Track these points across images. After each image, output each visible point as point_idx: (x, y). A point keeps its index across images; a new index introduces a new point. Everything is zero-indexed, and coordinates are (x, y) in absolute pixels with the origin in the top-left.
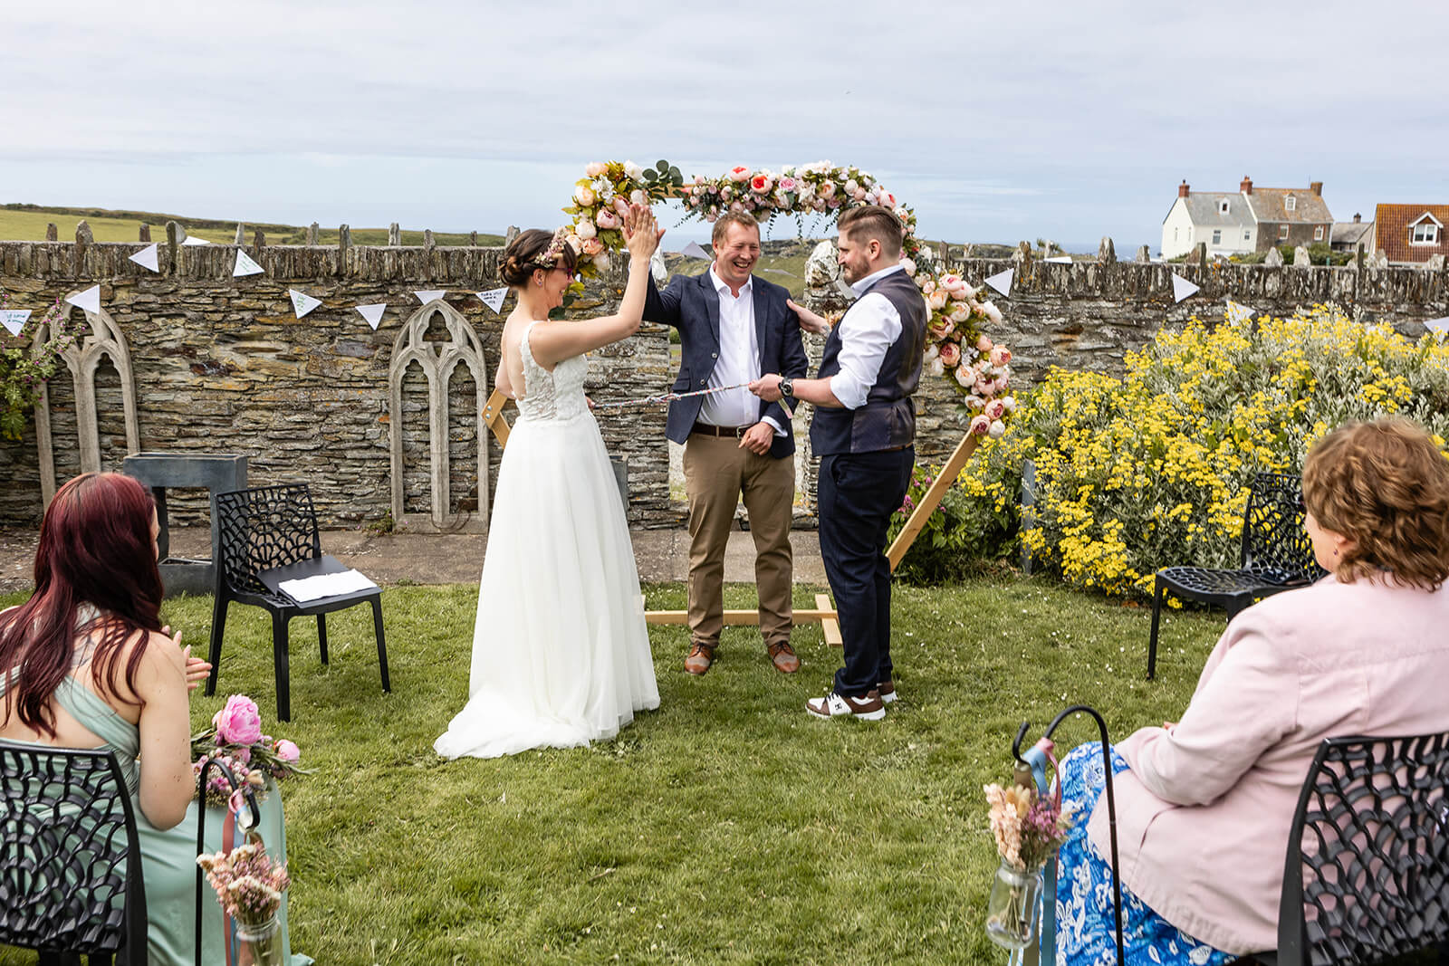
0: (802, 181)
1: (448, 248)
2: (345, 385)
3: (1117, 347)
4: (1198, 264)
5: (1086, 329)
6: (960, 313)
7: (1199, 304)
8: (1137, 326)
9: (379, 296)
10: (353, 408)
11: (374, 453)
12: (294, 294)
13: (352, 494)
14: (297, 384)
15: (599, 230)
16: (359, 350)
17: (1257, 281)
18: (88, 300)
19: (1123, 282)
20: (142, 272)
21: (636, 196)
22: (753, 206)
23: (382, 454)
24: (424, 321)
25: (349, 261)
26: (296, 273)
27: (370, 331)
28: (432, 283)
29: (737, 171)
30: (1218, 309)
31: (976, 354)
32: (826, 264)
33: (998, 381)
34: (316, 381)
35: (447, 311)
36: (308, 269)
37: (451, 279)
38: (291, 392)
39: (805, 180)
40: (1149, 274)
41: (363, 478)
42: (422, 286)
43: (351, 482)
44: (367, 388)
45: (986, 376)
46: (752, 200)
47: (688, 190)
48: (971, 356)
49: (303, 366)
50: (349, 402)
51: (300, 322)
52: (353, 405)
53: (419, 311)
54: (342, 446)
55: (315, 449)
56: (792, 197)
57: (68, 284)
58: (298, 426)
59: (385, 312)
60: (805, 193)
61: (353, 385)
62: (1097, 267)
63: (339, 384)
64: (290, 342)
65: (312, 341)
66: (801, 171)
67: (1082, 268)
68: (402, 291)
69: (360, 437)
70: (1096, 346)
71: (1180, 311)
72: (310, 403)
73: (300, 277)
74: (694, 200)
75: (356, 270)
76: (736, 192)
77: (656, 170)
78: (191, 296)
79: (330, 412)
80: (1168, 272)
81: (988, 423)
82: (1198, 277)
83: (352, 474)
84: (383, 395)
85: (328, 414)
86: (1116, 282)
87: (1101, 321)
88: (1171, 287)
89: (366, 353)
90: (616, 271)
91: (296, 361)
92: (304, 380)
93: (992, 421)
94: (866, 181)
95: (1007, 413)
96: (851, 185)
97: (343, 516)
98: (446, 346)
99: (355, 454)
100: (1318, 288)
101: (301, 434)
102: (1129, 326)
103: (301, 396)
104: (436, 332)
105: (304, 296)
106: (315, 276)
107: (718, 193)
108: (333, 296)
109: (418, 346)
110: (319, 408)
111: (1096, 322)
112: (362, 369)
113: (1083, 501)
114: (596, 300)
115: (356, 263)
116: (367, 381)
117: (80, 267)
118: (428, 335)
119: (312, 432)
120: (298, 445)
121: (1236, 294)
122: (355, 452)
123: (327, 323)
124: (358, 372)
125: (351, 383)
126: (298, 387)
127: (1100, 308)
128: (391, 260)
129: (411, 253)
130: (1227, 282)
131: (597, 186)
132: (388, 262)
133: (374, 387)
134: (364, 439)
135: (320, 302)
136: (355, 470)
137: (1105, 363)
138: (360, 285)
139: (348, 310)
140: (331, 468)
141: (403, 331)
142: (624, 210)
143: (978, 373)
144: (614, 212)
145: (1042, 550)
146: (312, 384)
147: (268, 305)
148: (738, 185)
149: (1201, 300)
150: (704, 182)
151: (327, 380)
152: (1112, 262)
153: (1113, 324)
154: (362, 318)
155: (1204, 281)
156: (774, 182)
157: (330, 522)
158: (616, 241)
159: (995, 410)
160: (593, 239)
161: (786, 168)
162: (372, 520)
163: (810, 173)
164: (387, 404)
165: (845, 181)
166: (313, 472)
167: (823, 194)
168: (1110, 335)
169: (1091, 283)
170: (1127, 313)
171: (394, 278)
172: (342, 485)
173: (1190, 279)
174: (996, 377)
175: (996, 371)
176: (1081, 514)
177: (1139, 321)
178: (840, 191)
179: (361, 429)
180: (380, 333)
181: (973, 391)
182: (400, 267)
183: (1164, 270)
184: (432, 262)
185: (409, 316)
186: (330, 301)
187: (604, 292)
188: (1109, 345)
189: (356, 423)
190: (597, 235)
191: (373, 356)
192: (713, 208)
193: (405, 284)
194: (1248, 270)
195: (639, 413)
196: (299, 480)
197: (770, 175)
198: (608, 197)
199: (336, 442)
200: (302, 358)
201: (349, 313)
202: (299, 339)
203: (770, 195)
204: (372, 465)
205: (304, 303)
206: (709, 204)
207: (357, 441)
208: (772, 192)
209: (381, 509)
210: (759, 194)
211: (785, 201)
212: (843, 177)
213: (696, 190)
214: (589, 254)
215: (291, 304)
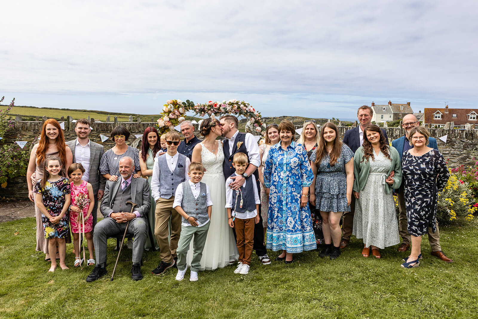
1: (144, 123)
12: (101, 136)
15: (170, 119)
21: (180, 109)
22: (214, 112)
24: (137, 143)
28: (139, 132)
29: (209, 102)
36: (105, 129)
39: (229, 105)
42: (137, 133)
46: (214, 110)
47: (196, 108)
53: (136, 140)
56: (225, 109)
60: (229, 108)
66: (228, 102)
73: (103, 131)
74: (197, 110)
76: (209, 108)
77: (186, 102)
78: (73, 136)
94: (246, 105)
96: (242, 106)
100: (390, 134)
105: (104, 136)
106: (107, 131)
107: (204, 108)
123: (110, 144)
129: (134, 124)
131: (169, 107)
141: (131, 145)
142: (177, 113)
144: (174, 114)
147: (94, 138)
148: (210, 106)
150: (200, 105)
156: (220, 105)
158: (175, 122)
160: (168, 122)
161: (224, 101)
163: (230, 103)
165: (240, 105)
167: (234, 109)
178: (239, 107)
182: (131, 128)
183: (346, 128)
184: (139, 127)
185: (133, 141)
190: (170, 121)
192: (203, 113)
197: (219, 103)
198: (172, 110)
205: (104, 138)
206: (201, 112)
208: (219, 108)
210: (216, 109)
211: (223, 110)
212: (240, 103)
213: (198, 108)
214: (167, 126)
215: (100, 138)
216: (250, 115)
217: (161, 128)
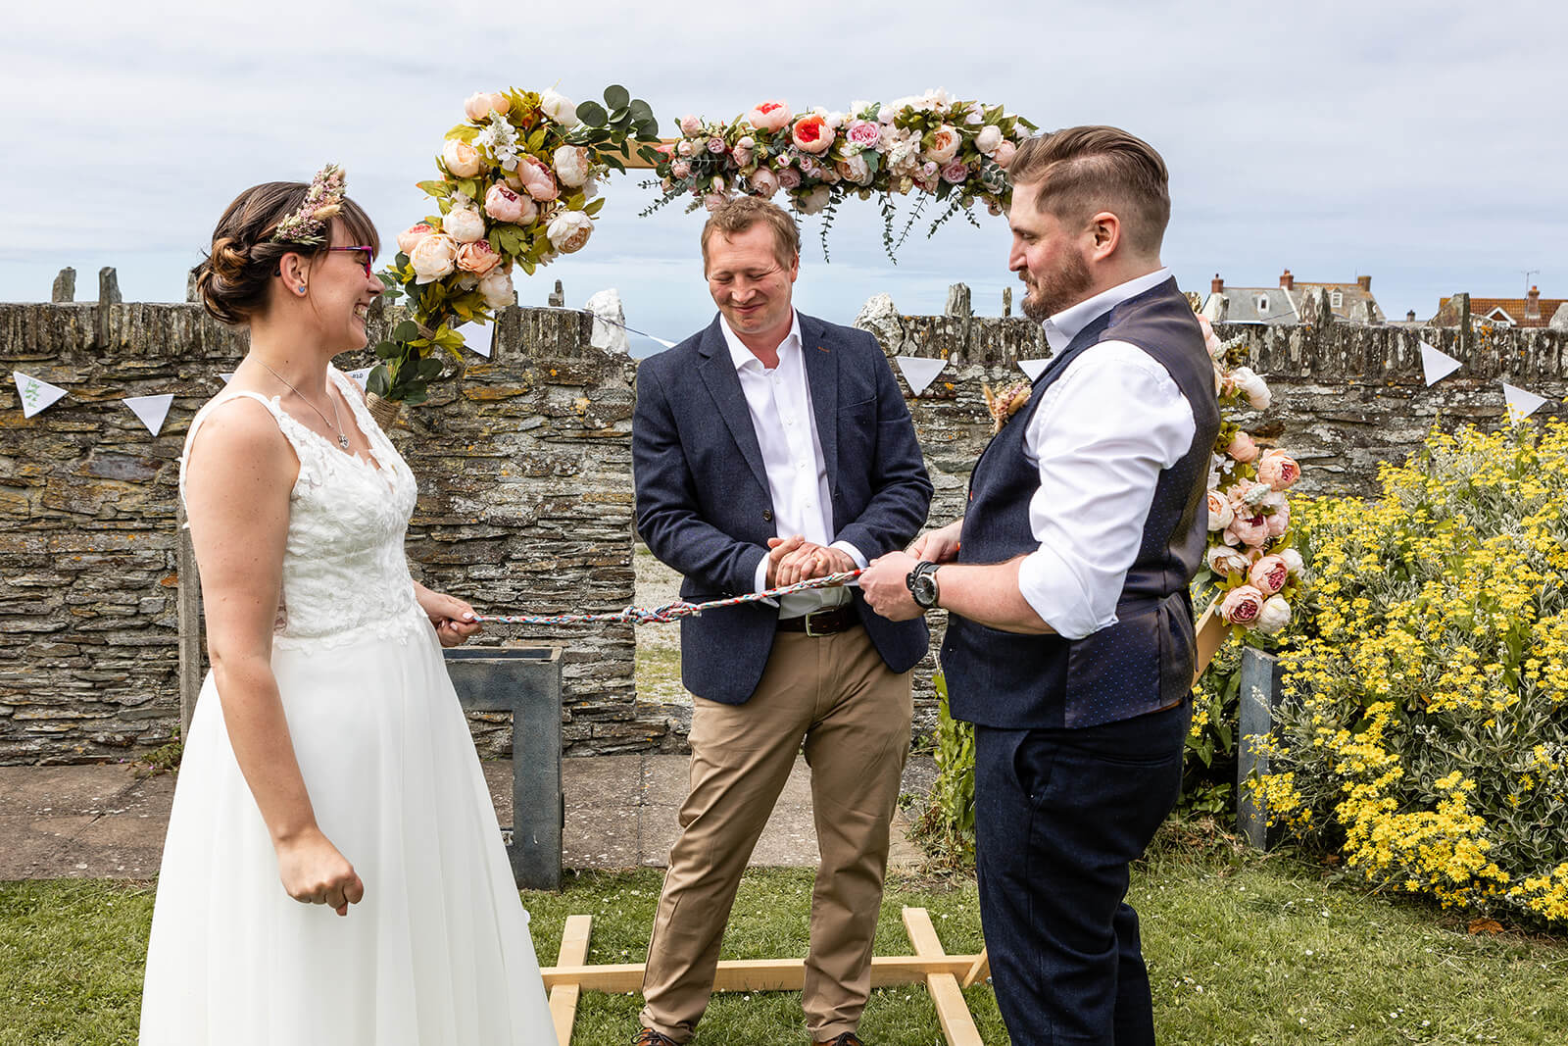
0: (892, 129)
2: (105, 526)
3: (1337, 456)
4: (1458, 328)
5: (1288, 427)
7: (1461, 390)
8: (1367, 424)
9: (163, 382)
10: (119, 563)
11: (156, 637)
12: (21, 379)
13: (117, 704)
14: (27, 524)
15: (492, 225)
16: (130, 470)
17: (1549, 352)
19: (1344, 355)
21: (566, 160)
22: (796, 180)
23: (167, 638)
25: (114, 326)
26: (25, 345)
27: (147, 439)
29: (765, 109)
30: (1491, 397)
31: (1228, 466)
32: (882, 327)
33: (1274, 519)
34: (58, 520)
36: (47, 339)
38: (17, 539)
39: (900, 125)
40: (1383, 341)
41: (134, 676)
43: (115, 684)
44: (142, 530)
45: (1252, 509)
46: (794, 165)
47: (668, 149)
48: (1220, 469)
49: (37, 496)
50: (112, 553)
51: (32, 424)
52: (118, 559)
54: (100, 625)
55: (57, 631)
56: (874, 158)
58: (28, 594)
59: (172, 407)
60: (900, 149)
61: (120, 525)
62: (1304, 333)
63: (97, 525)
64: (15, 458)
65: (52, 453)
66: (891, 109)
67: (1280, 334)
68: (201, 374)
69: (132, 611)
70: (1304, 456)
71: (1432, 401)
72: (48, 555)
73: (32, 351)
74: (680, 167)
75: (124, 339)
76: (764, 150)
77: (604, 105)
79: (81, 571)
80: (1412, 338)
81: (1259, 601)
82: (1458, 347)
83: (118, 670)
84: (168, 542)
85: (78, 573)
86: (1334, 355)
87: (1312, 416)
88: (1418, 364)
89: (142, 474)
90: (548, 341)
91: (25, 487)
92: (39, 519)
93: (1266, 598)
94: (1020, 130)
95: (1291, 581)
96: (989, 135)
97: (101, 739)
99: (123, 638)
101: (33, 606)
102: (1354, 423)
103: (34, 544)
105: (38, 381)
106: (57, 350)
107: (728, 152)
108: (86, 382)
110: (63, 563)
111: (1305, 417)
112: (135, 500)
113: (1375, 729)
114: (516, 386)
115: (125, 329)
116: (143, 519)
119: (51, 603)
120: (28, 625)
121: (1517, 374)
122: (122, 635)
123: (78, 426)
124: (128, 505)
125: (116, 523)
126: (28, 531)
127: (1309, 395)
128: (183, 324)
130: (1502, 355)
131: (486, 136)
132: (178, 327)
133: (155, 530)
134: (137, 614)
135: (61, 392)
136: (122, 663)
137: (1319, 481)
138: (132, 364)
139: (111, 404)
140: (82, 661)
142: (540, 185)
143: (1237, 504)
144: (521, 191)
145: (1295, 813)
146: (51, 525)
148: (766, 135)
149: (1464, 383)
150: (700, 127)
151: (76, 518)
152: (1327, 324)
153: (1330, 421)
154: (135, 417)
155: (1468, 354)
156: (837, 129)
157: (80, 750)
158: (524, 247)
159: (1272, 576)
160: (478, 243)
161: (859, 107)
162: (149, 746)
163: (909, 112)
164: (175, 557)
165: (978, 128)
166: (53, 668)
167: (934, 152)
168: (1327, 437)
169: (1295, 356)
170: (1352, 402)
171: (188, 352)
172: (101, 689)
173: (1447, 350)
174: (1270, 511)
175: (1271, 500)
176: (1379, 757)
177: (1371, 415)
178: (969, 147)
179: (132, 598)
180: (164, 441)
181: (1228, 538)
182: (197, 335)
183: (1406, 336)
186: (83, 389)
187: (530, 374)
188: (1324, 453)
189: (124, 587)
190: (487, 236)
191: (152, 480)
192: (718, 182)
193: (205, 362)
194: (1534, 336)
195: (586, 567)
196: (30, 681)
197: (832, 118)
198: (507, 157)
199: (91, 619)
200: (35, 482)
201: (114, 410)
202: (30, 452)
203: (830, 156)
204: (151, 656)
205: (37, 393)
206: (709, 176)
207: (126, 617)
208: (833, 149)
209: (165, 728)
210: (808, 154)
211: (858, 168)
212: (974, 119)
213: (684, 147)
214: (469, 274)
215: (17, 395)
217: (425, 287)
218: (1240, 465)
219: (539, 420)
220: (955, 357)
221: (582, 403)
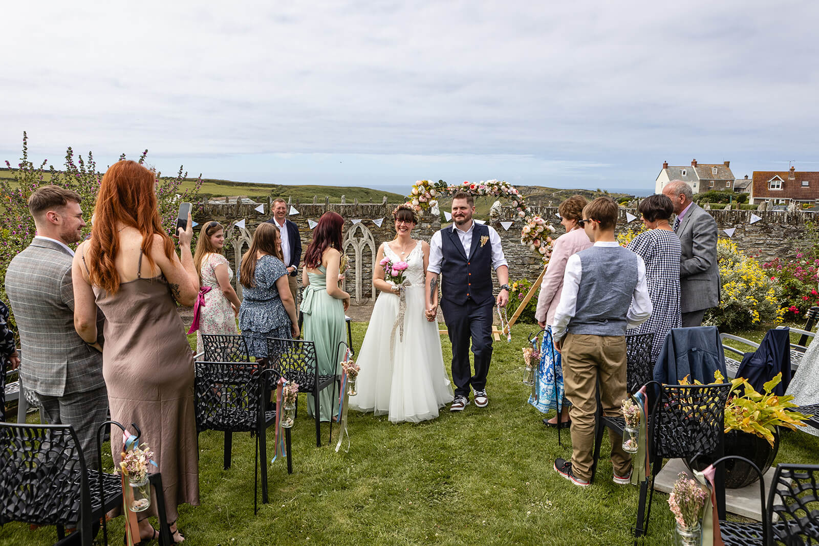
0: (487, 186)
1: (363, 205)
6: (540, 229)
7: (636, 223)
12: (309, 221)
15: (420, 202)
18: (241, 224)
20: (259, 214)
21: (432, 191)
24: (354, 230)
26: (310, 213)
28: (357, 217)
29: (465, 183)
31: (546, 243)
35: (362, 227)
36: (314, 212)
37: (364, 215)
42: (353, 218)
47: (449, 189)
48: (544, 244)
53: (352, 227)
56: (483, 191)
57: (233, 218)
60: (488, 190)
66: (486, 183)
71: (629, 226)
73: (311, 215)
77: (439, 183)
88: (626, 217)
94: (509, 186)
96: (503, 187)
98: (362, 239)
104: (358, 234)
105: (313, 222)
106: (316, 214)
109: (352, 239)
117: (238, 212)
118: (355, 235)
129: (350, 206)
131: (419, 188)
132: (342, 209)
142: (428, 196)
143: (546, 249)
144: (425, 197)
148: (465, 187)
150: (454, 186)
158: (425, 206)
160: (418, 206)
161: (482, 182)
163: (489, 183)
167: (494, 190)
173: (633, 214)
178: (499, 189)
182: (346, 211)
183: (623, 211)
184: (357, 210)
185: (349, 228)
190: (419, 204)
193: (347, 217)
197: (476, 185)
198: (423, 192)
208: (477, 190)
210: (473, 190)
211: (481, 193)
212: (501, 185)
213: (452, 190)
216: (512, 198)
218: (548, 243)
219: (420, 230)
220: (514, 216)
221: (429, 226)
